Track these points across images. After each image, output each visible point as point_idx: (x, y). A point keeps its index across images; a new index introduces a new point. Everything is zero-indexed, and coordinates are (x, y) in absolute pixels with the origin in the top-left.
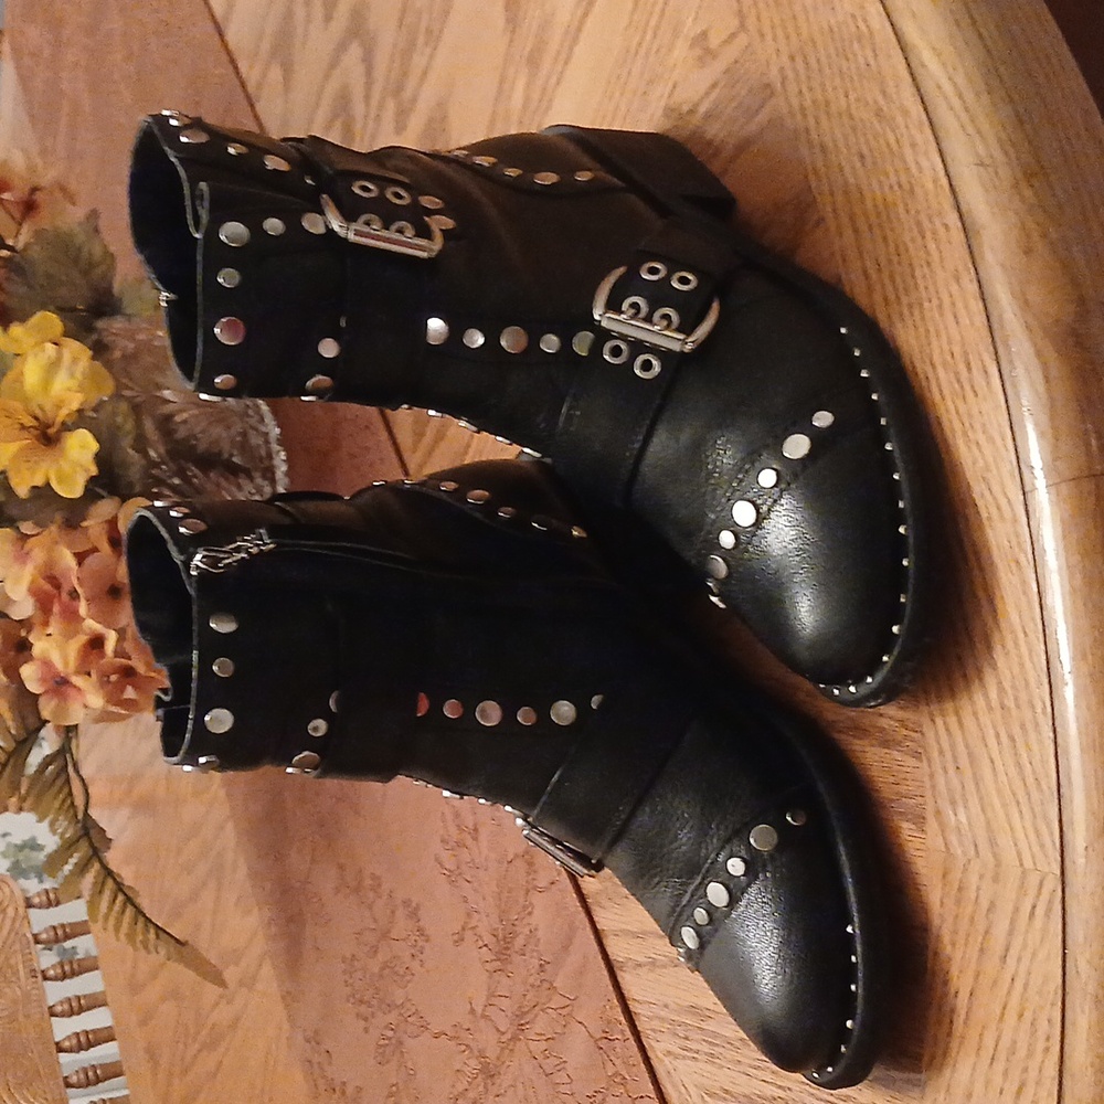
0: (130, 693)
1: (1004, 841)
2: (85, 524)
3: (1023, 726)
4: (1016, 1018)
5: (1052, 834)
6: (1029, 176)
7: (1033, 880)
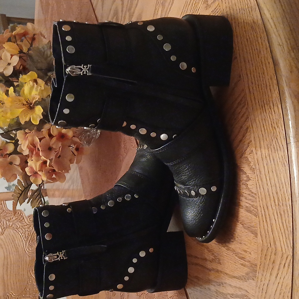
0: (54, 176)
1: (278, 243)
2: (42, 130)
3: (284, 211)
4: (279, 294)
5: (290, 244)
6: (293, 49)
7: (285, 256)
